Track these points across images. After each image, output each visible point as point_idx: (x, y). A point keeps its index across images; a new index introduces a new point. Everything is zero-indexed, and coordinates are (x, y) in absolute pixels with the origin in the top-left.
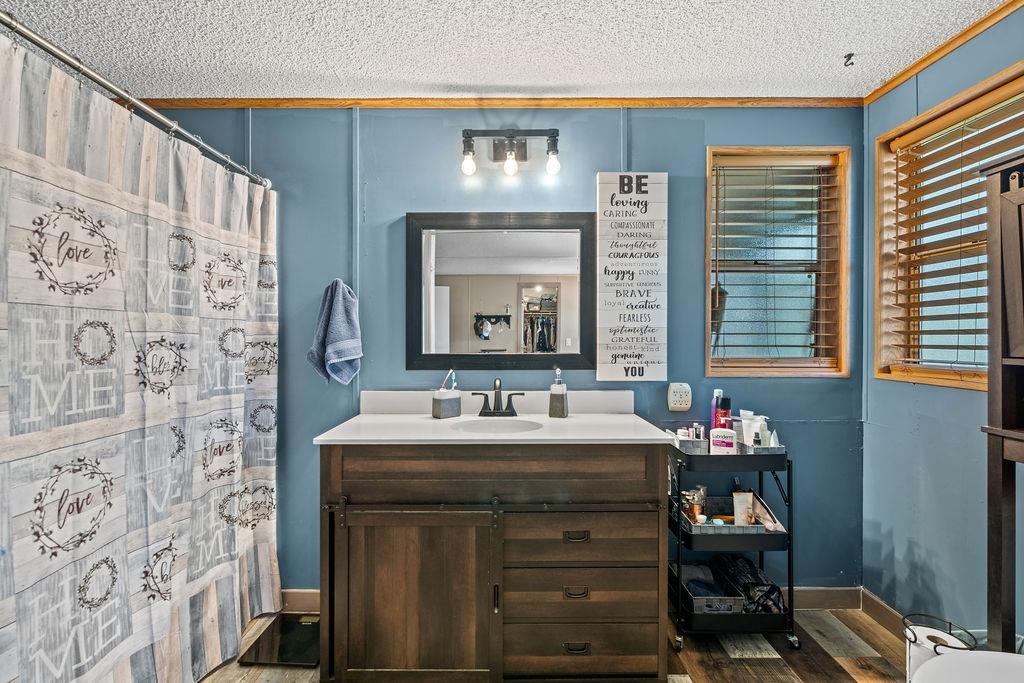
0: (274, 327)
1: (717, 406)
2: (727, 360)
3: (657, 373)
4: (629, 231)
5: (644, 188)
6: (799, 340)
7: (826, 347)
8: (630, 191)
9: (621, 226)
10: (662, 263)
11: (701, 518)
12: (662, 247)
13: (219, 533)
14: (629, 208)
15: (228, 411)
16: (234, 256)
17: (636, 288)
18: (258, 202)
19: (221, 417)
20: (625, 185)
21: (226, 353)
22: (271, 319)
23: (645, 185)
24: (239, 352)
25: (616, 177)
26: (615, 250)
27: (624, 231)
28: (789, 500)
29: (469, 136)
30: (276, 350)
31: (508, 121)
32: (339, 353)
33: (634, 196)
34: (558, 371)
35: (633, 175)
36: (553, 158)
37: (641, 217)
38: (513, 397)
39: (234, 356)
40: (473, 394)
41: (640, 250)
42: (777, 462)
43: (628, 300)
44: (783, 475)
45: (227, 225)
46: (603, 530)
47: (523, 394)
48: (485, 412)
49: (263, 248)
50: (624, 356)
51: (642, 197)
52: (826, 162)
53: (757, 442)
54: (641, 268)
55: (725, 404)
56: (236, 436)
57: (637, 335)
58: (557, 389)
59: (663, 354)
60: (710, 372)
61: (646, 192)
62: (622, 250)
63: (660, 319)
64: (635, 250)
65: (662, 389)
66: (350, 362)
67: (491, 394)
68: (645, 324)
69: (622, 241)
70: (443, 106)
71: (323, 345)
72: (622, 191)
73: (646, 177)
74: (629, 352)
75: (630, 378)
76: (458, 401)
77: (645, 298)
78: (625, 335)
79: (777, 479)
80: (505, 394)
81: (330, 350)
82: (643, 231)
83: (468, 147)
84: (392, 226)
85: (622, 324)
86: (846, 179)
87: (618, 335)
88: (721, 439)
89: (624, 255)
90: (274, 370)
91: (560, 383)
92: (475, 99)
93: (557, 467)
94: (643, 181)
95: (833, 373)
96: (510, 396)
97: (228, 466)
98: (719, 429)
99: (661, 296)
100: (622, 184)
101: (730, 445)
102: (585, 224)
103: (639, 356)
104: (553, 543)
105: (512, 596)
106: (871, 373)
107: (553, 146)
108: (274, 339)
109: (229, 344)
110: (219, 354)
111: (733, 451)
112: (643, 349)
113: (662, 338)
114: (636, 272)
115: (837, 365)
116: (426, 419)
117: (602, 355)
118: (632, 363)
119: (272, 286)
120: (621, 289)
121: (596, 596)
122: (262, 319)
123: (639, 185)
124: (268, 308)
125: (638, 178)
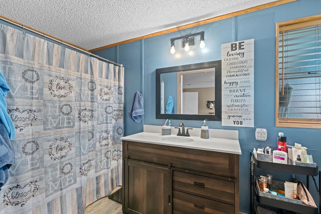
0: (122, 105)
1: (279, 140)
2: (289, 119)
3: (249, 123)
4: (235, 66)
5: (242, 47)
8: (236, 49)
9: (232, 64)
10: (252, 77)
11: (266, 190)
12: (252, 70)
13: (105, 161)
14: (235, 56)
15: (107, 128)
16: (109, 86)
17: (239, 89)
18: (117, 71)
19: (105, 130)
20: (233, 47)
21: (107, 112)
22: (122, 103)
23: (243, 45)
24: (110, 112)
25: (229, 45)
26: (229, 74)
27: (233, 66)
28: (320, 191)
29: (173, 41)
30: (123, 112)
31: (188, 32)
32: (136, 113)
33: (238, 51)
34: (205, 121)
35: (237, 42)
36: (202, 42)
37: (240, 59)
38: (189, 130)
39: (109, 113)
40: (175, 128)
41: (241, 73)
42: (310, 171)
43: (235, 94)
45: (107, 78)
47: (192, 129)
48: (179, 134)
49: (119, 84)
50: (234, 116)
51: (241, 51)
53: (299, 159)
54: (241, 80)
55: (283, 140)
56: (109, 135)
57: (239, 108)
58: (204, 128)
59: (252, 116)
60: (278, 125)
61: (244, 49)
62: (232, 74)
63: (250, 101)
64: (238, 73)
65: (253, 131)
66: (140, 116)
67: (181, 128)
68: (243, 103)
69: (232, 70)
70: (166, 32)
71: (132, 111)
72: (232, 50)
73: (243, 42)
74: (235, 115)
75: (236, 125)
76: (170, 130)
77: (243, 92)
78: (234, 108)
79: (314, 179)
80: (186, 128)
81: (133, 112)
82: (242, 65)
83: (173, 44)
84: (152, 74)
85: (232, 103)
87: (230, 108)
88: (278, 155)
89: (233, 76)
90: (122, 117)
91: (205, 126)
92: (177, 28)
94: (242, 44)
96: (187, 130)
97: (107, 143)
98: (278, 151)
99: (251, 92)
101: (283, 159)
102: (217, 65)
103: (240, 116)
104: (190, 184)
107: (202, 38)
108: (122, 109)
109: (108, 110)
110: (105, 113)
111: (285, 162)
112: (242, 114)
113: (252, 109)
114: (239, 82)
116: (159, 135)
117: (224, 116)
118: (237, 119)
119: (122, 94)
120: (232, 89)
121: (207, 210)
122: (119, 103)
123: (240, 47)
124: (121, 100)
125: (240, 43)
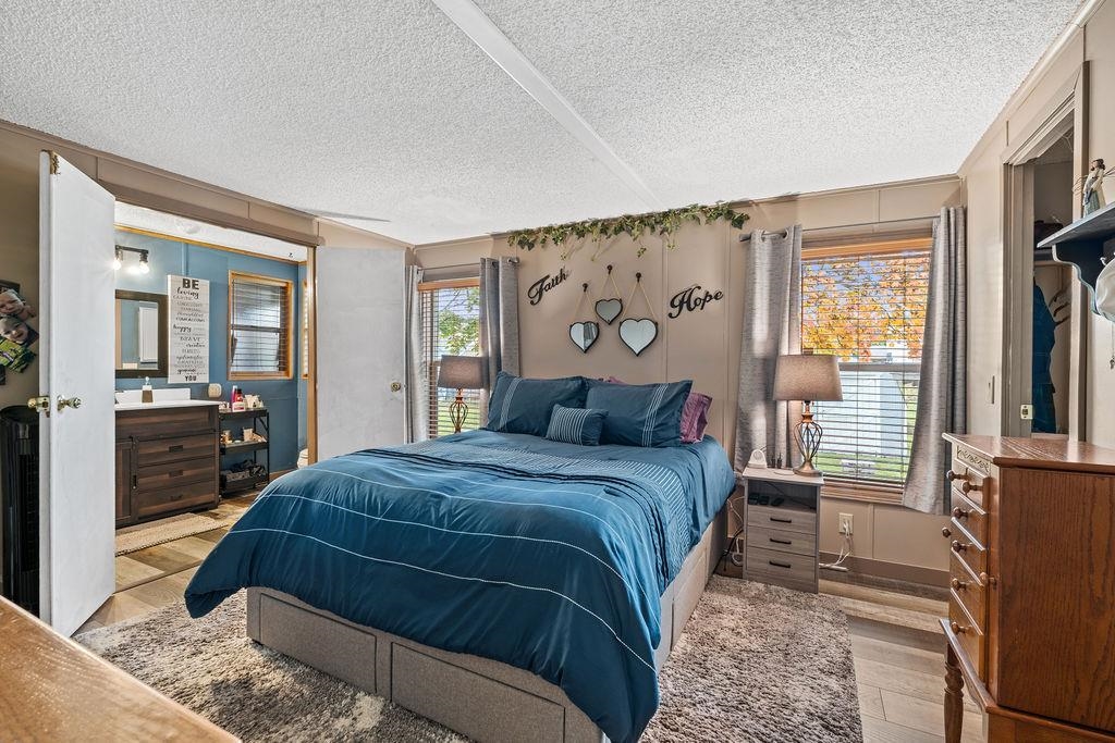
1: (235, 393)
2: (238, 372)
3: (203, 378)
4: (188, 307)
5: (196, 287)
6: (272, 363)
7: (283, 367)
8: (189, 287)
9: (183, 304)
10: (206, 325)
11: (229, 441)
12: (206, 317)
14: (188, 296)
17: (192, 336)
20: (186, 283)
23: (197, 285)
25: (181, 279)
26: (179, 316)
27: (185, 307)
28: (267, 429)
33: (191, 290)
34: (147, 379)
35: (191, 280)
36: (143, 264)
37: (193, 299)
41: (194, 317)
42: (262, 413)
43: (187, 342)
44: (264, 419)
46: (187, 444)
47: (123, 392)
50: (185, 370)
51: (195, 291)
52: (284, 285)
53: (254, 406)
54: (194, 326)
55: (239, 392)
57: (193, 360)
58: (147, 388)
59: (206, 369)
60: (230, 379)
61: (198, 289)
62: (184, 317)
63: (205, 352)
64: (192, 317)
65: (205, 387)
68: (197, 354)
69: (184, 312)
72: (184, 286)
73: (198, 281)
74: (188, 369)
75: (188, 382)
77: (197, 341)
78: (185, 360)
79: (262, 420)
82: (196, 308)
85: (184, 354)
86: (292, 293)
87: (181, 360)
88: (237, 406)
89: (185, 319)
91: (148, 385)
93: (166, 418)
94: (196, 283)
95: (286, 378)
98: (236, 402)
99: (206, 341)
100: (184, 283)
101: (242, 408)
102: (161, 301)
103: (193, 370)
104: (164, 453)
105: (141, 481)
106: (301, 378)
107: (144, 259)
111: (243, 410)
112: (195, 367)
113: (206, 362)
114: (192, 328)
115: (288, 374)
117: (170, 370)
118: (189, 374)
120: (183, 336)
121: (186, 473)
123: (194, 285)
125: (194, 281)
